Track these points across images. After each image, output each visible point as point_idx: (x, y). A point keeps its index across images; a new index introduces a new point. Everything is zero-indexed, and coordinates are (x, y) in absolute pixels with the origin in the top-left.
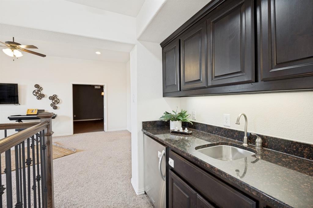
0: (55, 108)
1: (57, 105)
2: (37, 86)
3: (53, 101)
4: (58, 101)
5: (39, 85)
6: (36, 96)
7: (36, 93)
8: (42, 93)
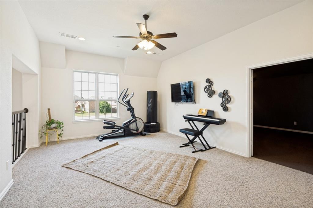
0: (226, 109)
1: (228, 105)
2: (208, 81)
3: (224, 100)
4: (229, 99)
5: (210, 79)
6: (207, 93)
7: (207, 89)
8: (212, 89)
